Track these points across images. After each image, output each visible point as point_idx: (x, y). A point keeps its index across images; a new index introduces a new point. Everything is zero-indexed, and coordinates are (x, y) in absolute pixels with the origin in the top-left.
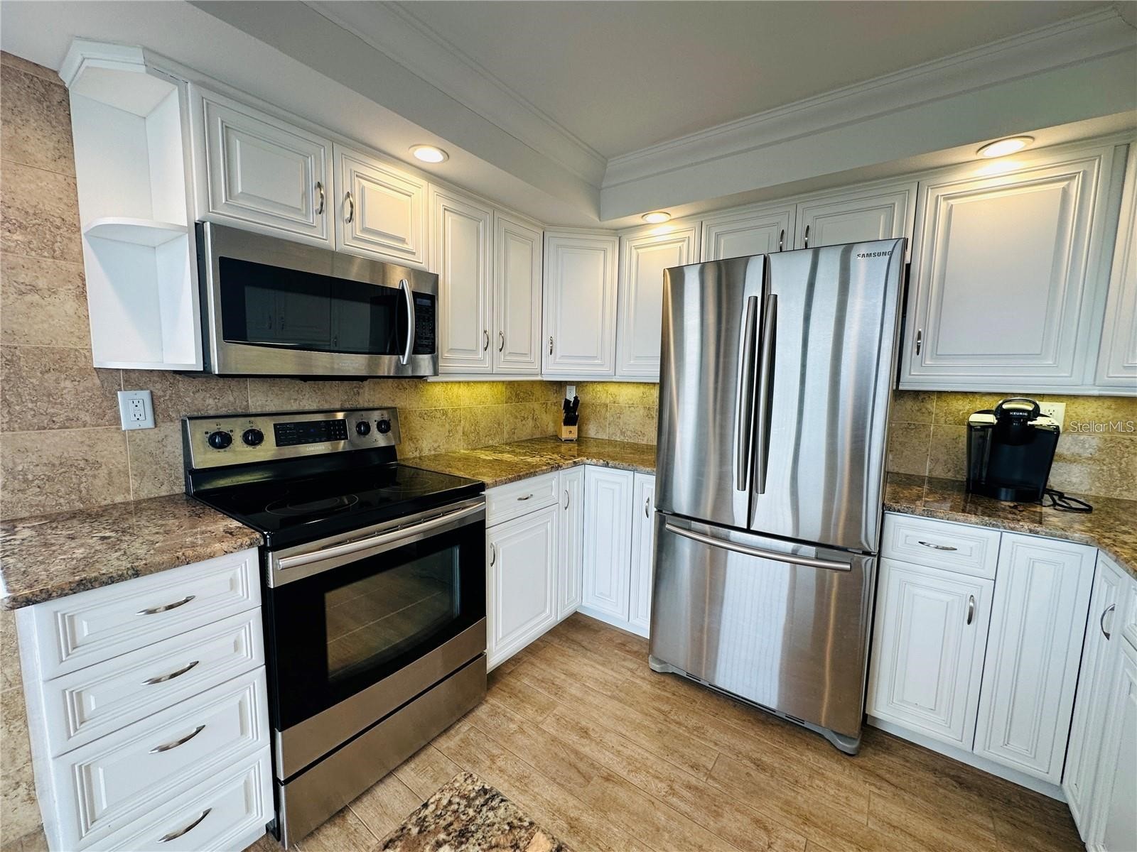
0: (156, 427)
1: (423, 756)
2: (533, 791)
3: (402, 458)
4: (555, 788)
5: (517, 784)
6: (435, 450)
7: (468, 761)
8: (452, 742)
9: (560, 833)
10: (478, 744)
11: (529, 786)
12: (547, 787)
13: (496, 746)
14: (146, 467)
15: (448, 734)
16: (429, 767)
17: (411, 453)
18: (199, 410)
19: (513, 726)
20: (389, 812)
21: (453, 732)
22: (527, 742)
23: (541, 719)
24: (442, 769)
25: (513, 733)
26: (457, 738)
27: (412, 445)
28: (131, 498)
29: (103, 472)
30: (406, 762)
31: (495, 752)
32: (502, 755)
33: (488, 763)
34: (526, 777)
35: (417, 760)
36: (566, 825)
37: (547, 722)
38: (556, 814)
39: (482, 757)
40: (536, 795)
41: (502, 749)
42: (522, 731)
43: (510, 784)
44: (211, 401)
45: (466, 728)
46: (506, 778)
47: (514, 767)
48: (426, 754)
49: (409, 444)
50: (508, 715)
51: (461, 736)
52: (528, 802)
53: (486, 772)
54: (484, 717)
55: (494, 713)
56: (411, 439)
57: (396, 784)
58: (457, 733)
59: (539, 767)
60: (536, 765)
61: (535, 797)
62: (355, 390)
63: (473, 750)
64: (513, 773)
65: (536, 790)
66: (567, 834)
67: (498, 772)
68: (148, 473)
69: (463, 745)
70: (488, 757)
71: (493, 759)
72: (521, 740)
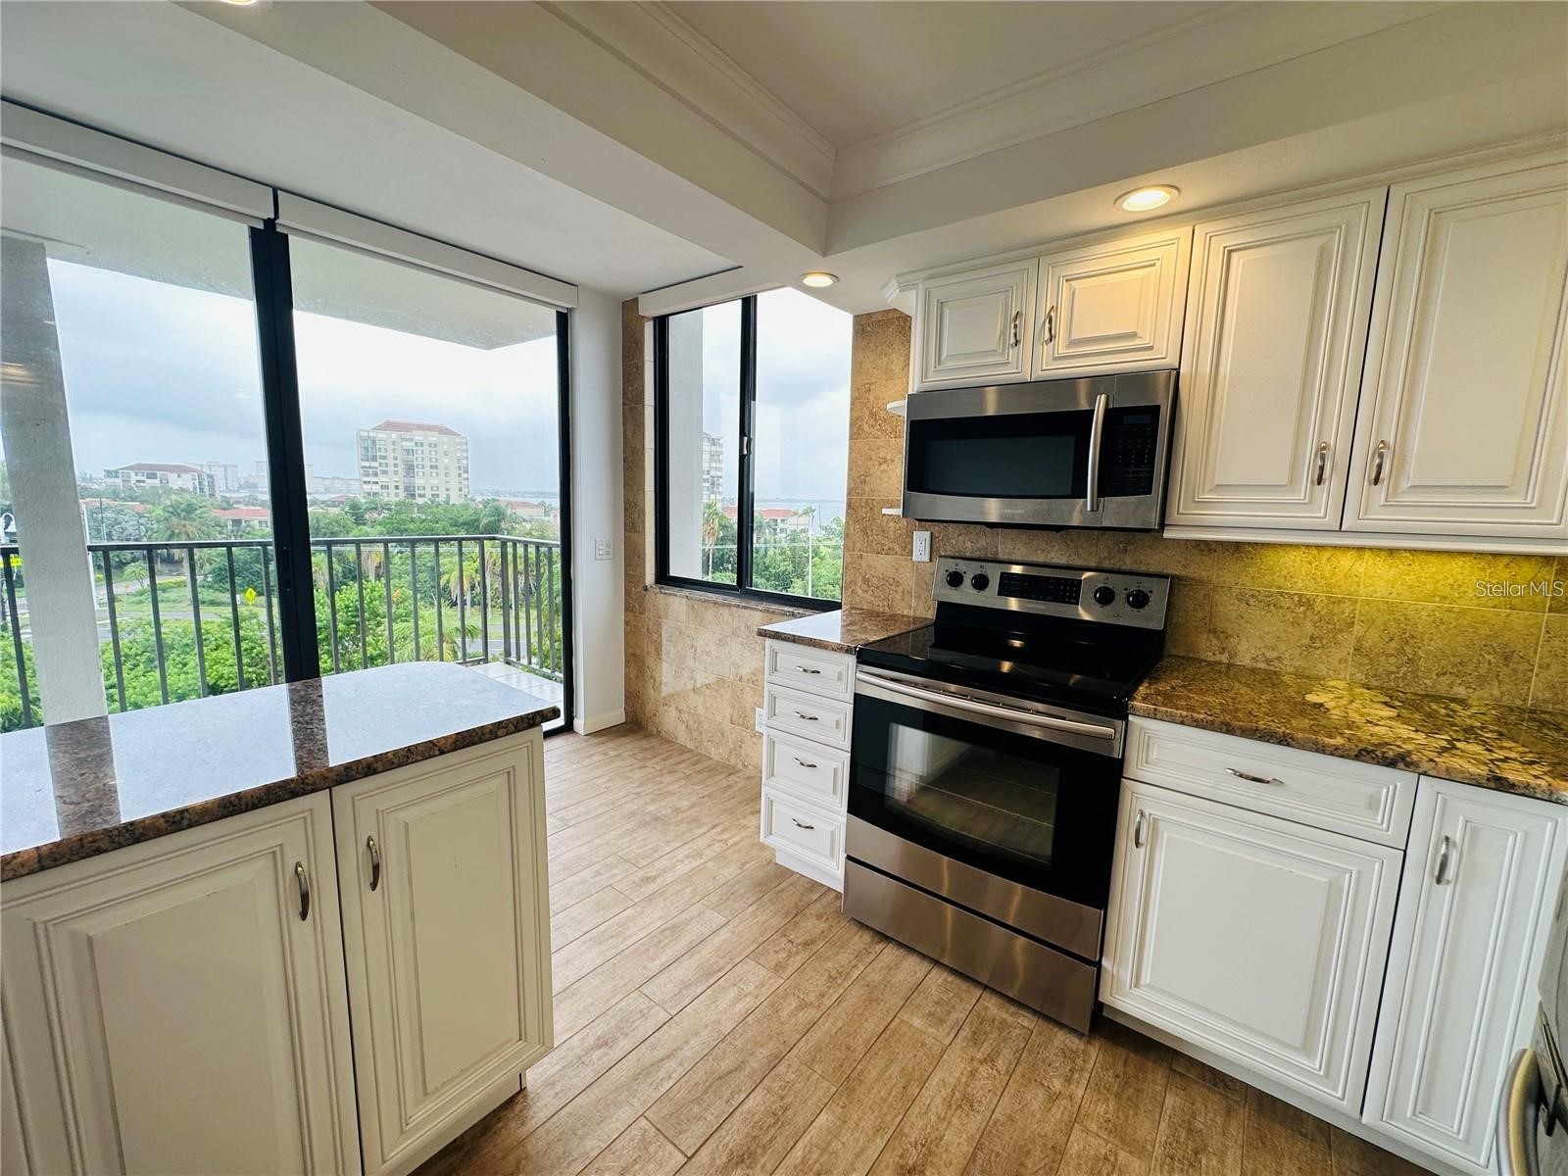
0: (931, 561)
1: (965, 986)
2: (953, 1116)
3: (1191, 655)
4: (964, 1148)
5: (958, 1095)
6: (1268, 661)
7: (974, 1033)
8: (996, 1011)
9: (899, 1154)
10: (1004, 1041)
11: (959, 1111)
12: (964, 1136)
13: (1010, 1064)
14: (922, 592)
15: (1008, 1005)
16: (952, 994)
17: (1211, 654)
18: (960, 551)
19: (1057, 1085)
20: (892, 972)
21: (1013, 1009)
22: (1035, 1106)
23: (1094, 1127)
24: (954, 1007)
25: (1042, 1084)
26: (1005, 1016)
27: (1215, 642)
28: (912, 614)
29: (900, 589)
30: (953, 971)
31: (1000, 1063)
32: (998, 1071)
33: (979, 1056)
34: (972, 1106)
35: (959, 981)
36: (910, 1162)
37: (1090, 1138)
38: (924, 1150)
39: (986, 1048)
40: (947, 1120)
41: (1007, 1071)
42: (1053, 1098)
43: (955, 1086)
44: (969, 544)
45: (1026, 1024)
46: (964, 1080)
47: (982, 1089)
48: (969, 987)
49: (1208, 639)
50: (1076, 1076)
51: (1010, 1019)
52: (934, 1110)
53: (964, 1055)
54: (1056, 1043)
55: (1067, 1054)
56: (1214, 632)
57: (923, 969)
58: (1013, 1014)
59: (995, 1125)
60: (997, 1120)
61: (944, 1119)
62: (1121, 545)
63: (994, 1035)
64: (974, 1089)
65: (955, 1120)
66: (898, 1163)
67: (969, 1069)
68: (923, 597)
69: (996, 1023)
70: (988, 1055)
71: (989, 1060)
72: (1036, 1099)
